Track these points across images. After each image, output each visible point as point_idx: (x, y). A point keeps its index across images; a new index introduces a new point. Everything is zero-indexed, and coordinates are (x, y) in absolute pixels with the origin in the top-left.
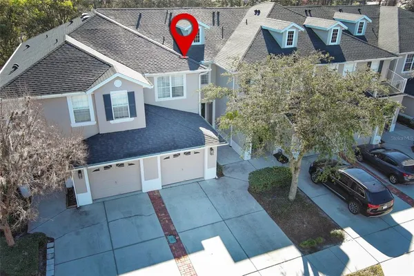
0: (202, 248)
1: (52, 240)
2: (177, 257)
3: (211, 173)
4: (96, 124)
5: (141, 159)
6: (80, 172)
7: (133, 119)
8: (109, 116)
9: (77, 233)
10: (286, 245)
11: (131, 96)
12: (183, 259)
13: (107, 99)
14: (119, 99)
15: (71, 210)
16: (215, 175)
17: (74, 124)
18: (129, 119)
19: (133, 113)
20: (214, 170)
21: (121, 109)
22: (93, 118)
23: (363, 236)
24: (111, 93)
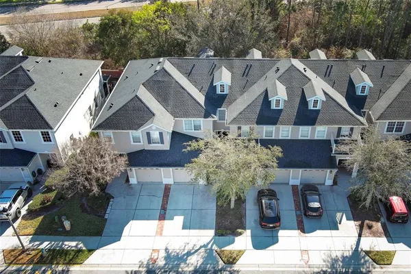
0: (173, 219)
1: (113, 198)
2: (160, 219)
4: (143, 145)
7: (162, 145)
8: (149, 142)
9: (124, 198)
10: (210, 229)
11: (161, 134)
12: (162, 221)
13: (148, 134)
14: (155, 135)
15: (126, 185)
17: (132, 143)
18: (160, 145)
19: (162, 142)
21: (155, 140)
22: (142, 141)
23: (253, 236)
24: (151, 132)
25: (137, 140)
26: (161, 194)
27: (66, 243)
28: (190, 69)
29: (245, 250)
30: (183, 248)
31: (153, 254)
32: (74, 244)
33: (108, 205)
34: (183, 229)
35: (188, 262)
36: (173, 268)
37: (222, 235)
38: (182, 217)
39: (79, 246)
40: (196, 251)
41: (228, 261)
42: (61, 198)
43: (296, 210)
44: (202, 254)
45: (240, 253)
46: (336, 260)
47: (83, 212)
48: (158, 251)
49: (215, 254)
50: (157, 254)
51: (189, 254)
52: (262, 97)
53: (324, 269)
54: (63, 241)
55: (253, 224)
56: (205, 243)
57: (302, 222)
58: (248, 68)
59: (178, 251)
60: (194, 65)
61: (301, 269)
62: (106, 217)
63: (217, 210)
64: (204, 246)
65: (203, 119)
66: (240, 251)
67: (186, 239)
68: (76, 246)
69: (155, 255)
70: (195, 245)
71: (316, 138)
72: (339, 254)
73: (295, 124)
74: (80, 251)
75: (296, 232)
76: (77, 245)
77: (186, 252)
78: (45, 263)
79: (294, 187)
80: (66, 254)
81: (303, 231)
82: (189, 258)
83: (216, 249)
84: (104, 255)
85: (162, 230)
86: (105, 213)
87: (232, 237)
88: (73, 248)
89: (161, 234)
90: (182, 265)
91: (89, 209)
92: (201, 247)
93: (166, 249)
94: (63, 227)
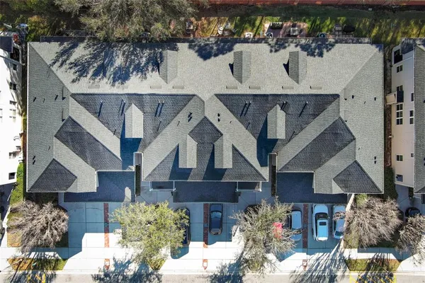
2: (105, 232)
9: (75, 210)
12: (107, 234)
26: (102, 207)
27: (46, 253)
30: (125, 258)
31: (106, 263)
32: (52, 254)
35: (129, 268)
36: (120, 272)
39: (56, 256)
40: (134, 260)
41: (155, 267)
43: (204, 223)
44: (138, 262)
46: (225, 267)
48: (109, 260)
50: (108, 262)
51: (129, 262)
52: (175, 153)
53: (216, 273)
54: (44, 251)
57: (207, 235)
58: (160, 106)
59: (122, 260)
61: (201, 273)
65: (121, 171)
68: (54, 256)
72: (228, 263)
73: (204, 179)
74: (57, 260)
75: (201, 244)
77: (127, 261)
78: (38, 269)
80: (50, 262)
81: (207, 243)
82: (129, 266)
85: (108, 242)
88: (53, 258)
89: (108, 246)
90: (126, 270)
93: (114, 259)
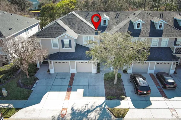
0: (76, 91)
1: (39, 79)
2: (68, 91)
3: (94, 71)
4: (59, 48)
5: (69, 61)
6: (51, 62)
7: (70, 48)
8: (63, 47)
9: (46, 79)
11: (70, 41)
13: (62, 41)
14: (66, 42)
15: (48, 73)
16: (96, 72)
19: (71, 47)
20: (96, 70)
21: (67, 45)
22: (58, 46)
23: (132, 100)
24: (64, 39)
25: (55, 45)
26: (69, 77)
27: (1, 105)
28: (86, 15)
29: (129, 109)
30: (84, 107)
31: (63, 111)
32: (6, 105)
33: (35, 83)
34: (83, 96)
35: (88, 117)
37: (111, 99)
38: (83, 90)
39: (10, 107)
40: (94, 109)
41: (118, 116)
42: (5, 79)
43: (157, 86)
44: (98, 111)
45: (126, 111)
47: (18, 86)
48: (66, 109)
49: (108, 111)
50: (65, 111)
51: (89, 111)
55: (130, 93)
56: (100, 105)
57: (163, 92)
58: (118, 15)
59: (81, 110)
60: (88, 14)
62: (32, 89)
63: (105, 85)
64: (99, 106)
65: (95, 35)
66: (125, 109)
67: (86, 102)
68: (7, 107)
69: (64, 112)
70: (92, 106)
71: (161, 46)
73: (150, 36)
74: (10, 109)
75: (162, 98)
76: (9, 105)
77: (86, 109)
79: (151, 75)
81: (166, 97)
82: (89, 114)
83: (108, 108)
84: (26, 112)
85: (69, 97)
86: (32, 87)
87: (118, 101)
88: (6, 108)
89: (69, 99)
90: (84, 119)
91: (22, 85)
92: (97, 107)
93: (72, 108)
94: (2, 95)
